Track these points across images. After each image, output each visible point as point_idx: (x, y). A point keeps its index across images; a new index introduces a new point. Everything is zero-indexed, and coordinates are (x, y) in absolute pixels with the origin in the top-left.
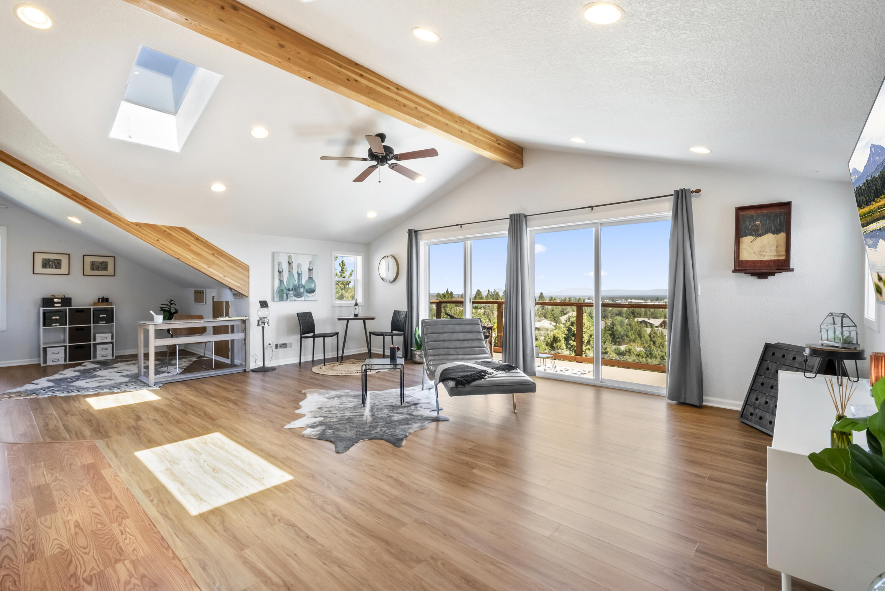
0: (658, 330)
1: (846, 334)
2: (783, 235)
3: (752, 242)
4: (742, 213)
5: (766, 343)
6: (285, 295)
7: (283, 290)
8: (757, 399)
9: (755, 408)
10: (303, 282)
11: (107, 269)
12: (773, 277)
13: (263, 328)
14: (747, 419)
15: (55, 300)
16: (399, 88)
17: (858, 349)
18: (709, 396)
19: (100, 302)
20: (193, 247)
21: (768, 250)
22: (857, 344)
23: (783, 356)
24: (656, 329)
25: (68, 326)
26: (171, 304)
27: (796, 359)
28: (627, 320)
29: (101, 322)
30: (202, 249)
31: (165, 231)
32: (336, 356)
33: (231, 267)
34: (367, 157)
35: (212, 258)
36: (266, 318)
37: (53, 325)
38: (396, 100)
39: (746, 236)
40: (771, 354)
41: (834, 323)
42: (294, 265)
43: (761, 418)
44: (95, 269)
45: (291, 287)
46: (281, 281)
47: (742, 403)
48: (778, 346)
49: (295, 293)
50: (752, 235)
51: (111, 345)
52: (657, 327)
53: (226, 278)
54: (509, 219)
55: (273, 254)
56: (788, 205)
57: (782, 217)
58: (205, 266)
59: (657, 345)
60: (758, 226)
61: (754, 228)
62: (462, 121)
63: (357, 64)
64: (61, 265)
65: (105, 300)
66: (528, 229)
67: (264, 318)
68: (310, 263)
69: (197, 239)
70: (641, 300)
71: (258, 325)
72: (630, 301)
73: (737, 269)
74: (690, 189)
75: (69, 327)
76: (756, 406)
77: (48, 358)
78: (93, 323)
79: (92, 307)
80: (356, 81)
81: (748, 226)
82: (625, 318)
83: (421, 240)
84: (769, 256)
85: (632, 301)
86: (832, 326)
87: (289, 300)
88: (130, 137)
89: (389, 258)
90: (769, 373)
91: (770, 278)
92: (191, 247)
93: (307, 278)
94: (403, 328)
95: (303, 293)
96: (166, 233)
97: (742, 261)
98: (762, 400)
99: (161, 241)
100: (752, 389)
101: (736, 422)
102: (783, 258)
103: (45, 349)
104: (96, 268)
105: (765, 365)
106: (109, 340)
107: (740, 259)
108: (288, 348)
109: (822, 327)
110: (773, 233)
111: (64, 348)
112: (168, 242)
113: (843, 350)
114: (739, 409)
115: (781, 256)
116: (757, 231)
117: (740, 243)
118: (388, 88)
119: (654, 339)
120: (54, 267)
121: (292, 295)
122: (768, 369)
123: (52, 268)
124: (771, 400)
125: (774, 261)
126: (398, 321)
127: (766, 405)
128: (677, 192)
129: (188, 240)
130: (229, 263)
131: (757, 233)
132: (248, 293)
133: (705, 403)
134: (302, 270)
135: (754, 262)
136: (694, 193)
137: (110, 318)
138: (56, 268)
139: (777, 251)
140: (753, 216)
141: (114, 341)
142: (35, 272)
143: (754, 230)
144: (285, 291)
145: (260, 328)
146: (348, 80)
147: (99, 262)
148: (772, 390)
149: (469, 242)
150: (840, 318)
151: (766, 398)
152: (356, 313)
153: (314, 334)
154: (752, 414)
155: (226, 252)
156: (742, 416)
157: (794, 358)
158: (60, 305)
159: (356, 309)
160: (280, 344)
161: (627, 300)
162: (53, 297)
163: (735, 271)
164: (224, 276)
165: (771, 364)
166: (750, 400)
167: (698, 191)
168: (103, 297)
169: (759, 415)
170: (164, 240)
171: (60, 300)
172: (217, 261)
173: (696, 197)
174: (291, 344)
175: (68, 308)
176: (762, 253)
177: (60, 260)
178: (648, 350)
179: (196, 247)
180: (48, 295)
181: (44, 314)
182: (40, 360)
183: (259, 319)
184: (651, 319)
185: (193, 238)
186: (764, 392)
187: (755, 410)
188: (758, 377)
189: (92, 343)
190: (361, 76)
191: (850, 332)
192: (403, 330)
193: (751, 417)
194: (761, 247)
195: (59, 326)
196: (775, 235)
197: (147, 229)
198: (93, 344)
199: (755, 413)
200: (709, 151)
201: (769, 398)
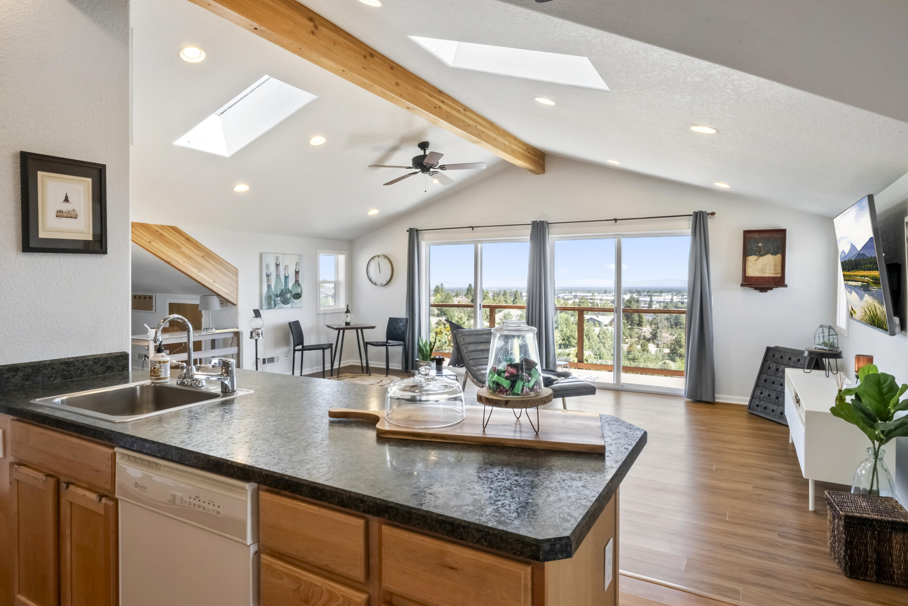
0: (607, 329)
1: (831, 340)
2: (779, 256)
3: (756, 261)
4: (748, 235)
5: (768, 347)
6: (273, 302)
7: (270, 297)
8: (761, 393)
9: (760, 400)
10: (290, 286)
12: (771, 291)
13: (256, 340)
14: (754, 410)
16: (466, 109)
17: (838, 351)
18: (720, 394)
20: (184, 249)
21: (768, 268)
22: (838, 347)
23: (782, 357)
24: (605, 328)
27: (792, 359)
28: (573, 317)
30: (192, 251)
31: (157, 231)
32: (322, 370)
33: (220, 271)
34: (412, 166)
35: (201, 261)
36: (260, 329)
38: (464, 121)
39: (751, 255)
40: (772, 355)
41: (823, 333)
42: (282, 268)
43: (765, 408)
45: (279, 292)
46: (269, 286)
47: (748, 398)
48: (776, 349)
49: (282, 299)
50: (756, 255)
52: (606, 326)
53: (215, 284)
54: (531, 225)
55: (261, 255)
56: (783, 232)
57: (779, 241)
58: (196, 271)
59: (608, 348)
60: (760, 247)
61: (758, 249)
62: (505, 134)
63: (440, 91)
66: (550, 236)
67: (258, 329)
68: (296, 265)
69: (188, 239)
70: (587, 293)
71: (252, 337)
72: (575, 294)
73: (744, 283)
74: (706, 212)
76: (761, 399)
80: (440, 107)
81: (752, 247)
82: (570, 316)
83: (423, 240)
84: (768, 273)
85: (577, 294)
86: (822, 334)
87: (276, 307)
88: (188, 142)
89: (380, 258)
90: (771, 371)
91: (769, 292)
92: (182, 249)
93: (294, 282)
94: (404, 337)
95: (290, 299)
96: (158, 233)
97: (748, 277)
98: (766, 393)
99: (153, 243)
100: (757, 386)
101: (745, 413)
102: (779, 275)
105: (767, 365)
107: (747, 275)
108: (275, 363)
109: (816, 335)
110: (772, 254)
112: (160, 243)
113: (830, 352)
114: (747, 403)
115: (778, 274)
116: (760, 251)
117: (747, 262)
118: (459, 110)
119: (603, 340)
121: (279, 302)
122: (769, 368)
124: (773, 393)
125: (773, 278)
126: (396, 329)
127: (769, 398)
128: (696, 214)
129: (178, 241)
130: (218, 266)
131: (760, 253)
132: (237, 300)
133: (717, 400)
134: (289, 272)
135: (757, 278)
136: (710, 215)
139: (775, 270)
140: (756, 239)
143: (757, 251)
144: (273, 297)
145: (253, 341)
146: (435, 108)
148: (774, 385)
149: (479, 245)
150: (828, 330)
151: (769, 392)
152: (348, 321)
153: (303, 346)
154: (758, 406)
155: (217, 254)
156: (749, 408)
157: (790, 359)
159: (347, 316)
160: (268, 359)
161: (571, 293)
163: (742, 285)
164: (214, 282)
165: (772, 363)
166: (755, 394)
167: (713, 214)
169: (764, 405)
170: (156, 241)
172: (206, 264)
173: (711, 218)
174: (278, 357)
176: (763, 270)
178: (598, 354)
179: (187, 249)
183: (251, 330)
184: (599, 316)
185: (183, 239)
186: (767, 387)
187: (760, 402)
188: (762, 374)
190: (443, 102)
191: (834, 340)
192: (403, 340)
193: (757, 408)
194: (763, 266)
196: (774, 256)
197: (140, 229)
199: (760, 404)
200: (729, 187)
201: (771, 391)
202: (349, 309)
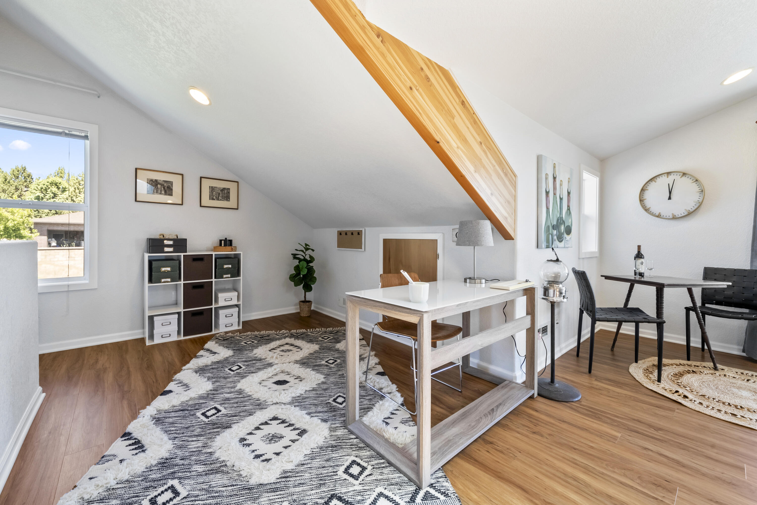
6: (550, 236)
7: (549, 228)
11: (229, 199)
15: (165, 241)
19: (223, 245)
20: (458, 120)
25: (182, 282)
26: (307, 249)
29: (225, 276)
31: (421, 69)
33: (499, 176)
35: (478, 150)
36: (561, 283)
37: (163, 280)
42: (558, 183)
44: (214, 198)
45: (555, 222)
46: (547, 209)
51: (237, 309)
53: (493, 199)
55: (538, 159)
58: (472, 169)
64: (172, 190)
65: (228, 243)
67: (557, 283)
68: (568, 182)
75: (184, 284)
77: (155, 332)
78: (215, 278)
79: (214, 253)
92: (455, 120)
93: (567, 208)
95: (563, 233)
96: (423, 74)
99: (416, 92)
103: (151, 318)
104: (216, 197)
106: (235, 302)
111: (177, 316)
112: (426, 98)
120: (163, 192)
121: (556, 237)
123: (161, 194)
129: (450, 101)
130: (497, 166)
132: (515, 231)
134: (563, 192)
137: (236, 272)
138: (166, 194)
141: (241, 303)
142: (138, 200)
147: (219, 188)
152: (641, 271)
158: (171, 249)
160: (542, 329)
162: (162, 237)
164: (493, 196)
168: (226, 239)
170: (420, 88)
171: (171, 243)
172: (484, 159)
174: (549, 326)
175: (182, 254)
177: (171, 183)
179: (462, 122)
180: (155, 235)
181: (150, 262)
182: (144, 333)
189: (213, 306)
195: (171, 281)
198: (215, 308)
202: (642, 252)
